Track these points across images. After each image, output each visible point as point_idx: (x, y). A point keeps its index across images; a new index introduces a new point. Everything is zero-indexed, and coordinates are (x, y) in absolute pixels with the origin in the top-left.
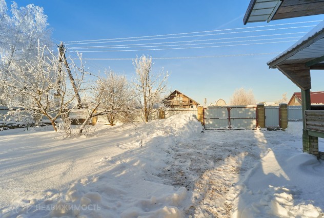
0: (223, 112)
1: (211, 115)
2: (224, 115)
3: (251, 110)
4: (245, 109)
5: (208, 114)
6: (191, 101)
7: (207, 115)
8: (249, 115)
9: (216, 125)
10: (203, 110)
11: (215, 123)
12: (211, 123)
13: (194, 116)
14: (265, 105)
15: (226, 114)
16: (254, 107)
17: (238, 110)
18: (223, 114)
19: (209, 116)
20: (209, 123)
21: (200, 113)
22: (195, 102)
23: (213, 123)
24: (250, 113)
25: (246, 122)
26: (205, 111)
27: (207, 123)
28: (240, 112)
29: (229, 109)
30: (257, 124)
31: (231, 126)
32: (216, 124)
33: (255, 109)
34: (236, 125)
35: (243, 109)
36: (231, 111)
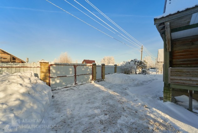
0: (70, 69)
1: (58, 72)
2: (71, 73)
3: (90, 67)
4: (86, 67)
5: (54, 71)
6: (14, 58)
7: (53, 73)
8: (88, 72)
9: (64, 84)
10: (49, 67)
11: (62, 81)
12: (58, 81)
13: (36, 75)
14: (97, 64)
15: (72, 71)
16: (91, 66)
17: (82, 67)
18: (70, 71)
19: (56, 73)
20: (56, 83)
21: (44, 70)
22: (19, 59)
23: (60, 82)
24: (89, 70)
25: (86, 78)
26: (51, 68)
27: (54, 83)
28: (83, 69)
29: (75, 66)
30: (93, 78)
31: (77, 82)
32: (64, 82)
33: (91, 67)
34: (80, 81)
35: (85, 67)
36: (77, 68)
